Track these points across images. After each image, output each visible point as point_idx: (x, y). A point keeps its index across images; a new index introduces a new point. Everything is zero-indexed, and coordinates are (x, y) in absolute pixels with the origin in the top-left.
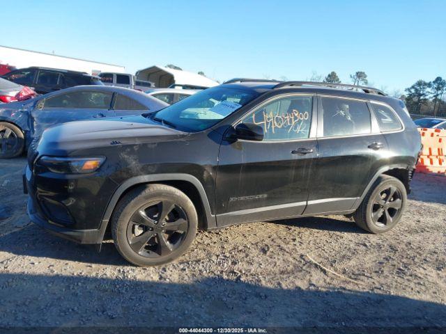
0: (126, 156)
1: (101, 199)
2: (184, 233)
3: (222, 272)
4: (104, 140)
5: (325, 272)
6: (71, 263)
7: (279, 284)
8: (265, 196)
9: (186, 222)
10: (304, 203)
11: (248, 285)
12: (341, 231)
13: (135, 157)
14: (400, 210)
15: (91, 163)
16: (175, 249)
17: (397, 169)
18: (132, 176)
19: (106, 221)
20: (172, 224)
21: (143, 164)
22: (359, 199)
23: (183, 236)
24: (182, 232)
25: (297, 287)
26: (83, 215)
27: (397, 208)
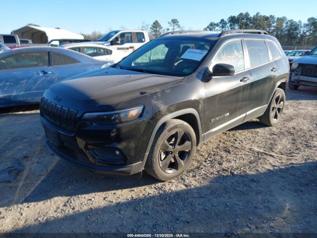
0: (156, 102)
1: (145, 138)
2: (190, 151)
3: (218, 172)
4: (133, 91)
5: (273, 156)
6: (119, 192)
7: (257, 170)
8: (228, 114)
9: (190, 143)
10: (244, 115)
11: (241, 176)
12: (254, 128)
13: (161, 101)
14: (282, 108)
15: (134, 112)
16: (185, 163)
17: (282, 83)
18: (162, 116)
19: (147, 153)
20: (182, 146)
21: (167, 106)
22: (266, 105)
23: (189, 153)
24: (187, 150)
25: (268, 170)
26: (133, 153)
27: (281, 108)
